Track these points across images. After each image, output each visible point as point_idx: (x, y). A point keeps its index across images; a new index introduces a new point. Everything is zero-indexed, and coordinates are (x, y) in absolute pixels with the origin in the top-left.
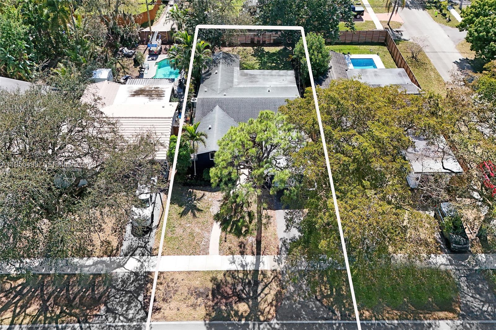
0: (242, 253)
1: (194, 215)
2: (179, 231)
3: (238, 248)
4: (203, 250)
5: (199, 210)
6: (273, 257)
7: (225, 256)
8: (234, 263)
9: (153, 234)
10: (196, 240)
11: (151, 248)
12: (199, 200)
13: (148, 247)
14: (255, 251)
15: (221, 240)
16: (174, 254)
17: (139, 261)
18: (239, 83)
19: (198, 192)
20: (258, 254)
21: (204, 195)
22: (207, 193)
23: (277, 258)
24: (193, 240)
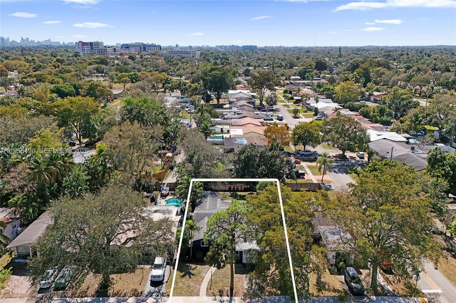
0: (221, 296)
1: (190, 277)
2: (181, 285)
3: (218, 293)
4: (196, 294)
5: (193, 275)
6: (240, 298)
7: (210, 297)
8: (216, 300)
9: (164, 285)
10: (191, 289)
11: (163, 293)
12: (193, 269)
13: (161, 292)
14: (229, 294)
15: (207, 289)
16: (178, 296)
17: (155, 299)
18: (220, 207)
19: (192, 265)
20: (231, 295)
21: (196, 267)
22: (199, 266)
23: (243, 298)
24: (190, 289)
